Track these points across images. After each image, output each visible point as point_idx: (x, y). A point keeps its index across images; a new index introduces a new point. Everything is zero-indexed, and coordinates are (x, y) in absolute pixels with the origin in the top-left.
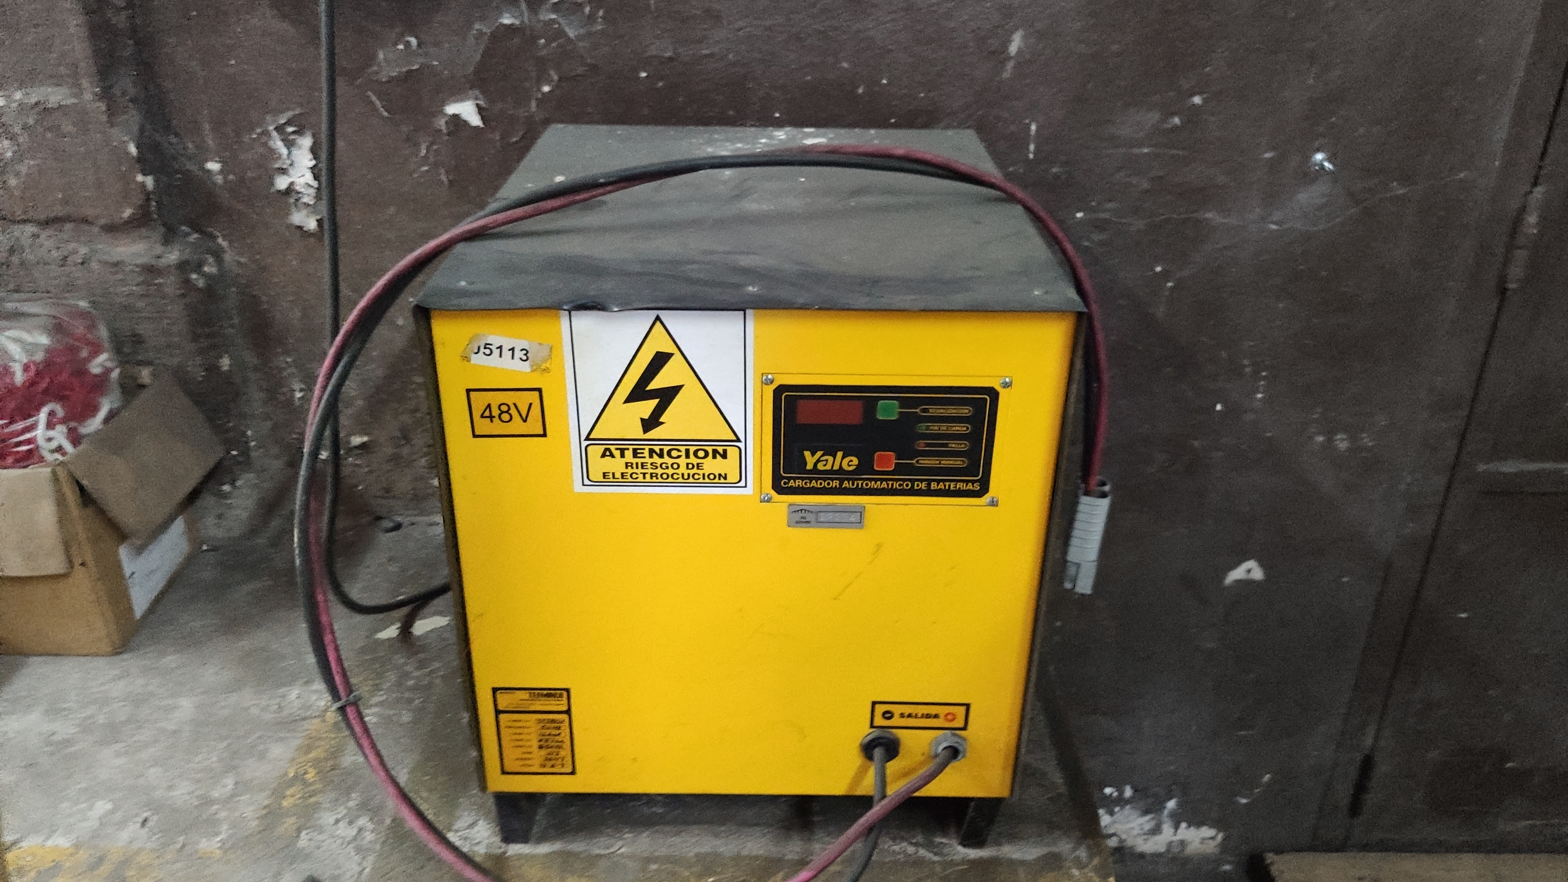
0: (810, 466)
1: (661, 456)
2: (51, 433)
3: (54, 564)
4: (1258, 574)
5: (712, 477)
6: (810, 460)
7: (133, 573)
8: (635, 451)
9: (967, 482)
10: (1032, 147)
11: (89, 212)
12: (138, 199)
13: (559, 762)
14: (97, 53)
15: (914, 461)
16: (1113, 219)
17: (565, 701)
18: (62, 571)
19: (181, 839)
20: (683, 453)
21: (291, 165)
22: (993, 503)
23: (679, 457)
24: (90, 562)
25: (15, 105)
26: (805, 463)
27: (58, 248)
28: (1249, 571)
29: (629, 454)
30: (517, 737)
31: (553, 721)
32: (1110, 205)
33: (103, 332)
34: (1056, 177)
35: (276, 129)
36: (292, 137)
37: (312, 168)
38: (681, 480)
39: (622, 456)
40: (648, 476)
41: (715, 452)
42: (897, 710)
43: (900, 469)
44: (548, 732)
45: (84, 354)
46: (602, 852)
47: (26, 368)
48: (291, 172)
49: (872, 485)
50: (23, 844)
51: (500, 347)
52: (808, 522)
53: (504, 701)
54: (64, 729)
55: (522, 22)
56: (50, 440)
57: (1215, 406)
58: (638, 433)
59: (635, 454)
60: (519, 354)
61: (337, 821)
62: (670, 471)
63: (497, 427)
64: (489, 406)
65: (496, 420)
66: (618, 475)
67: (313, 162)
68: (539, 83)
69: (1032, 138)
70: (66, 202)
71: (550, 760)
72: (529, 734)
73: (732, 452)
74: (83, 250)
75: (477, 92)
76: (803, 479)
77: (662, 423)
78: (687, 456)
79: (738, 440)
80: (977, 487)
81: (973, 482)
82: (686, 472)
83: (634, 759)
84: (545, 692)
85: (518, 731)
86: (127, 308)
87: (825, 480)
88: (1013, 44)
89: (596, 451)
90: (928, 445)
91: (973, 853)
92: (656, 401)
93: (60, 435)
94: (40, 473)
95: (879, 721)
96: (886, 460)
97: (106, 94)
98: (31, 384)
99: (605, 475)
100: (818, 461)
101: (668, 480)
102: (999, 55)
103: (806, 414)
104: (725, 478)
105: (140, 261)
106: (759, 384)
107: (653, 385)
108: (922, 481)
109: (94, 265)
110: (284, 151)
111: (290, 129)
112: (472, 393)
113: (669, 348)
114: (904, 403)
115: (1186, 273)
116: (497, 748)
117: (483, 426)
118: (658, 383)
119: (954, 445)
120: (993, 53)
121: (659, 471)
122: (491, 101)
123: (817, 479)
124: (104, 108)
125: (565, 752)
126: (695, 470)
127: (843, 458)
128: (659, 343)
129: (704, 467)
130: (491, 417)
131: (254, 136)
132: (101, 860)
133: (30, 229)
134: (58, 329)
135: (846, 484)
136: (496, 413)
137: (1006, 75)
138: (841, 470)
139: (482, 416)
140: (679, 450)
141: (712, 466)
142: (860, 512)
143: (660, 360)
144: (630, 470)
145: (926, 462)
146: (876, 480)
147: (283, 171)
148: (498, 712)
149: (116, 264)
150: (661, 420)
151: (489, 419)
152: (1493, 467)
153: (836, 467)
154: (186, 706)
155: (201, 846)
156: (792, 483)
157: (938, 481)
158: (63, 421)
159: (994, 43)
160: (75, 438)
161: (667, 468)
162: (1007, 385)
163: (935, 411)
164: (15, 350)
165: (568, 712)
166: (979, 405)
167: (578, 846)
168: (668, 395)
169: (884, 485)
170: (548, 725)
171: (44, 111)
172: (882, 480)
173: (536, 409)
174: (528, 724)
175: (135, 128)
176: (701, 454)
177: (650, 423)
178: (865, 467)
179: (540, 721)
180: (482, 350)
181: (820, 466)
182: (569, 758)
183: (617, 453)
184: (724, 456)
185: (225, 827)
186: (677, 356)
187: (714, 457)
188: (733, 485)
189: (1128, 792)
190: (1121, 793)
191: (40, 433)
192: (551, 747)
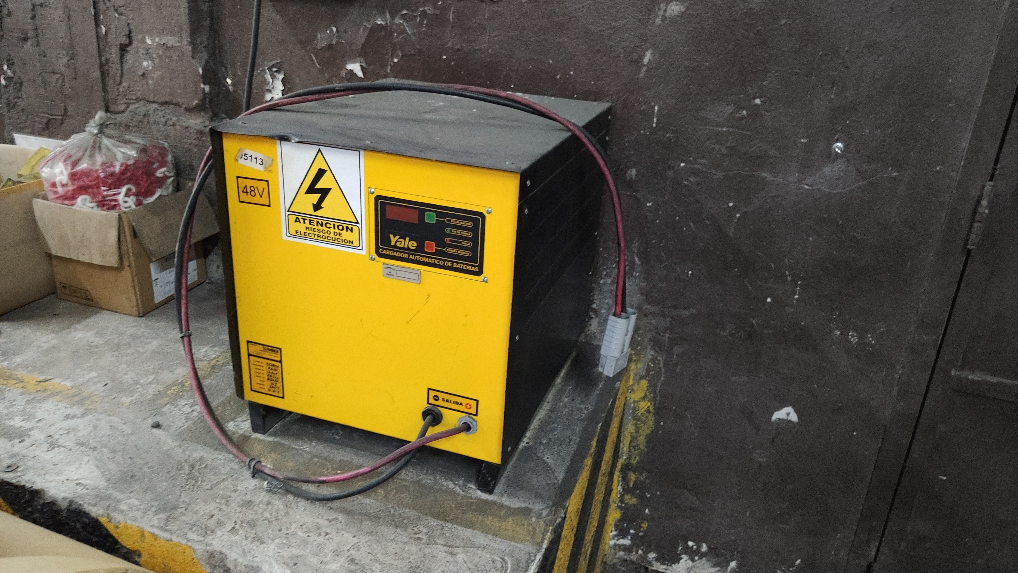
0: (393, 244)
1: (322, 226)
2: (127, 199)
3: (113, 261)
4: (794, 417)
5: (346, 241)
6: (393, 239)
7: (157, 279)
8: (310, 220)
9: (472, 266)
10: (655, 120)
11: (181, 101)
12: (200, 96)
13: (276, 390)
14: (191, 23)
15: (445, 249)
16: (704, 170)
17: (279, 356)
18: (116, 266)
19: (116, 395)
20: (332, 226)
21: (273, 88)
22: (485, 281)
23: (330, 228)
24: (133, 266)
25: (155, 44)
26: (390, 241)
27: (164, 117)
28: (788, 414)
29: (307, 222)
30: (258, 371)
31: (274, 365)
32: (702, 161)
33: (170, 158)
34: (670, 140)
35: (268, 69)
36: (275, 74)
37: (283, 91)
38: (331, 241)
39: (304, 223)
40: (316, 236)
41: (347, 228)
42: (441, 396)
43: (437, 253)
44: (271, 371)
45: (155, 166)
46: (297, 447)
47: (122, 165)
48: (273, 92)
49: (424, 259)
50: (53, 381)
51: (251, 156)
52: (393, 275)
53: (253, 349)
54: (98, 341)
55: (386, 23)
56: (126, 202)
57: (766, 300)
58: (311, 211)
59: (310, 223)
60: (259, 161)
61: (186, 404)
62: (326, 235)
63: (248, 198)
64: (246, 187)
65: (249, 194)
66: (302, 233)
67: (283, 88)
68: (392, 57)
69: (655, 114)
70: (170, 94)
71: (272, 387)
72: (263, 370)
73: (355, 228)
74: (174, 119)
75: (362, 60)
76: (390, 250)
77: (322, 208)
78: (334, 228)
79: (358, 223)
80: (477, 270)
81: (475, 266)
82: (334, 237)
83: (312, 396)
84: (270, 348)
85: (259, 367)
86: (189, 151)
87: (401, 252)
88: (646, 57)
89: (293, 218)
90: (451, 241)
91: (484, 496)
92: (319, 195)
93: (131, 201)
94: (114, 214)
95: (432, 401)
96: (431, 246)
97: (193, 43)
98: (123, 172)
99: (296, 232)
100: (397, 241)
101: (326, 240)
102: (638, 62)
103: (391, 213)
104: (352, 243)
105: (197, 128)
106: (367, 193)
107: (318, 186)
108: (449, 261)
109: (178, 127)
110: (271, 81)
111: (274, 69)
112: (239, 179)
113: (325, 167)
114: (439, 215)
115: (748, 209)
116: (248, 374)
117: (244, 197)
118: (320, 185)
119: (464, 243)
120: (634, 61)
121: (321, 234)
122: (369, 64)
123: (397, 251)
124: (190, 49)
125: (280, 385)
126: (338, 237)
127: (409, 241)
128: (320, 164)
129: (342, 235)
130: (247, 192)
131: (259, 72)
132: (79, 394)
133: (155, 106)
134: (143, 150)
135: (411, 257)
136: (249, 190)
137: (641, 75)
138: (408, 248)
139: (243, 192)
140: (330, 224)
141: (346, 235)
142: (420, 275)
143: (321, 173)
144: (308, 231)
145: (451, 251)
146: (426, 257)
147: (270, 91)
148: (249, 355)
149: (187, 128)
150: (322, 206)
151: (245, 194)
152: (964, 374)
153: (406, 246)
154: (155, 343)
155: (122, 399)
156: (384, 252)
157: (458, 263)
158: (134, 195)
159: (635, 56)
160: (139, 203)
161: (325, 233)
162: (489, 213)
163: (454, 222)
164: (120, 156)
165: (280, 362)
166: (476, 221)
167: (286, 442)
168: (325, 192)
169: (430, 260)
170: (272, 367)
171: (166, 47)
172: (429, 258)
173: (266, 190)
174: (262, 365)
175: (204, 61)
176: (341, 228)
177: (317, 207)
178: (420, 249)
179: (268, 364)
180: (243, 157)
181: (398, 244)
182: (281, 388)
183: (302, 221)
184: (351, 231)
185: (137, 395)
186: (329, 171)
187: (347, 231)
188: (356, 248)
189: (704, 548)
190: (699, 547)
191: (121, 198)
192: (273, 380)
